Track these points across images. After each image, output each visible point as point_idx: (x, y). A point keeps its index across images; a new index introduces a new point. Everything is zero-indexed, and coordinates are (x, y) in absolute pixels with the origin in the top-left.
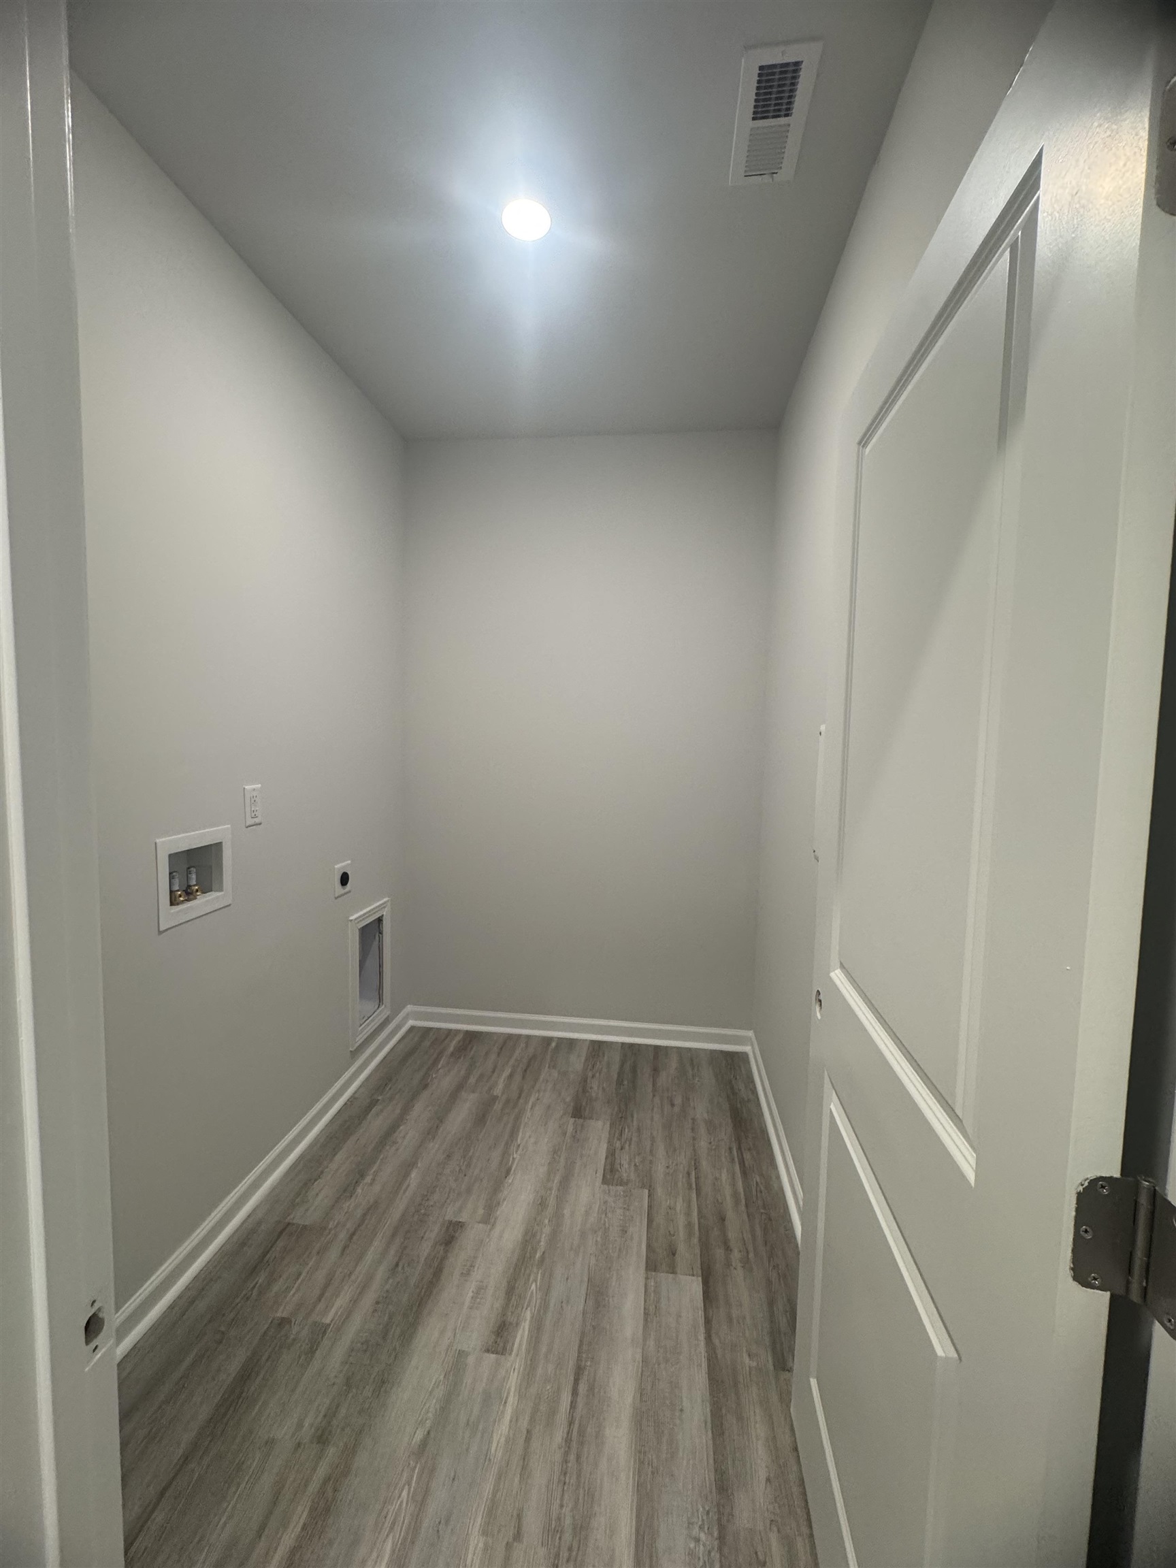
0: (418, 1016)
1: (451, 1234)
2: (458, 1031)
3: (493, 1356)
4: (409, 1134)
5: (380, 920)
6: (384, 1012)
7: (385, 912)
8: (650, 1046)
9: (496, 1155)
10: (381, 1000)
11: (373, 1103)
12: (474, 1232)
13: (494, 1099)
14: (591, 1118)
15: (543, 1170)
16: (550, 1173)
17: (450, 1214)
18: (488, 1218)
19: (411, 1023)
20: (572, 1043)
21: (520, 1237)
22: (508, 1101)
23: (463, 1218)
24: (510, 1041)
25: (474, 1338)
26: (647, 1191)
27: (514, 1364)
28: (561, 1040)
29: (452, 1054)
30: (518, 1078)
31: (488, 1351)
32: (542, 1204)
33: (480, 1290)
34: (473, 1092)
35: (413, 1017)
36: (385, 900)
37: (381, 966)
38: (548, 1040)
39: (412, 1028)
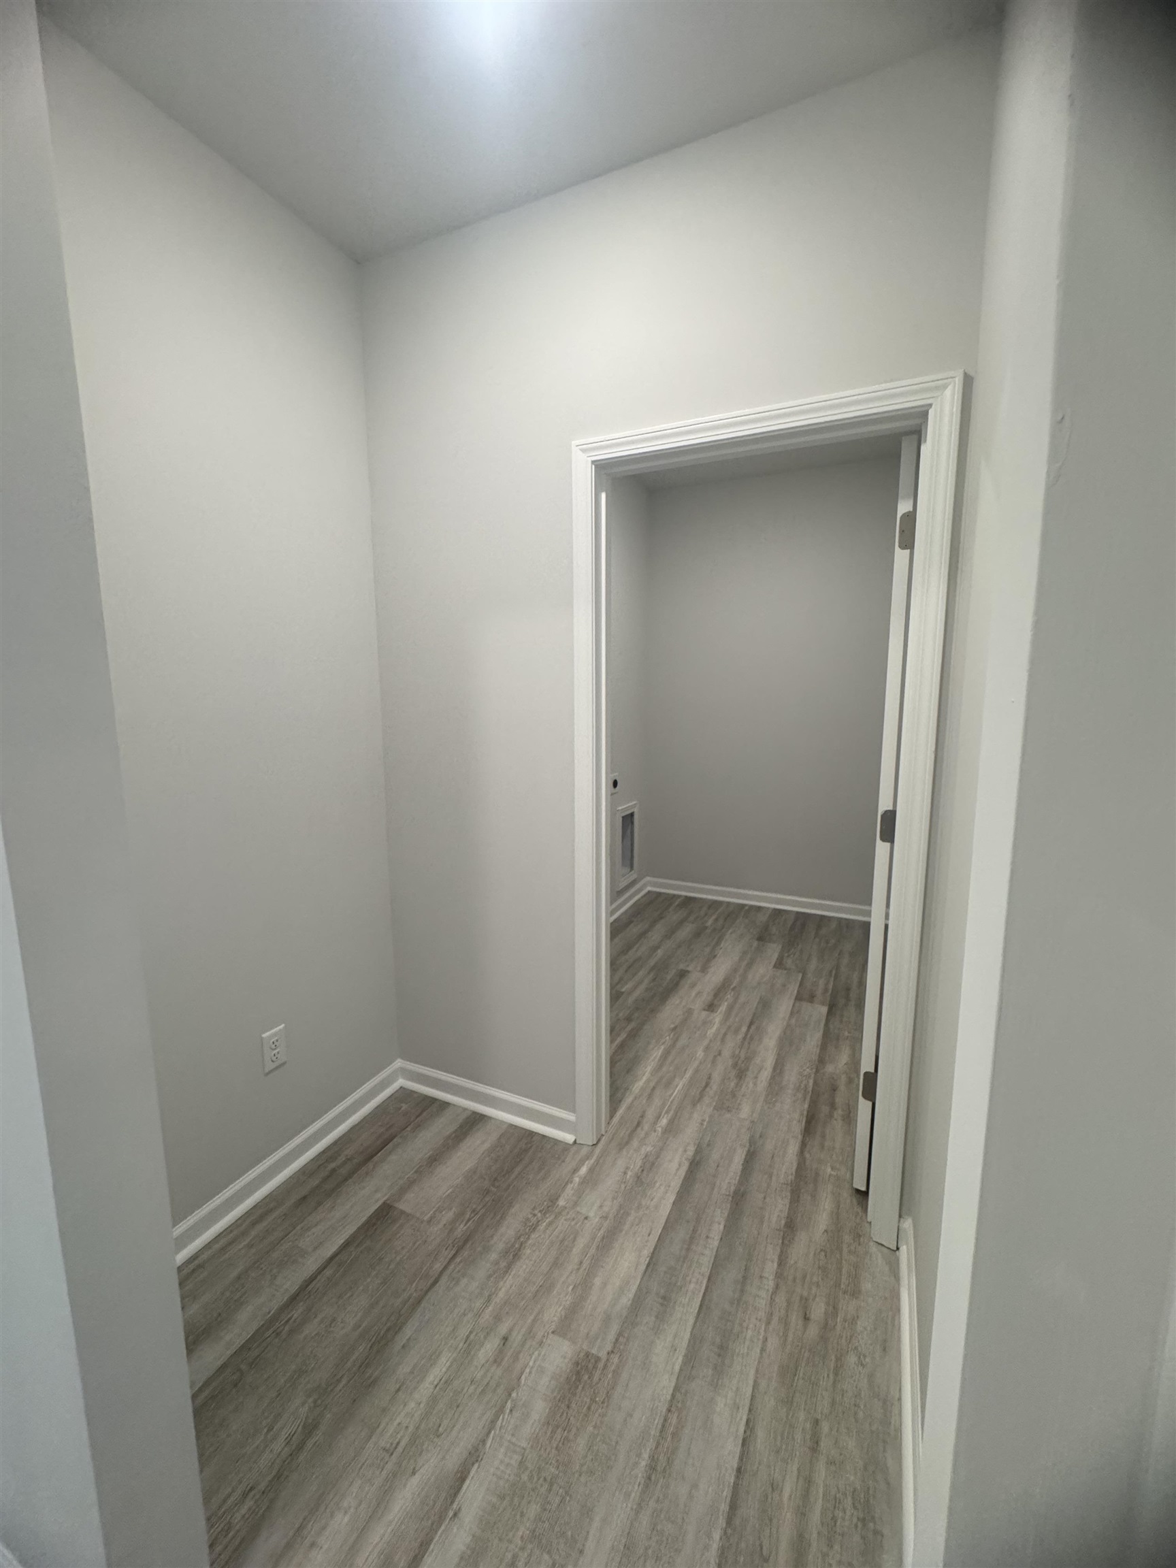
0: (655, 885)
1: (683, 974)
2: (679, 896)
3: (707, 1012)
4: (655, 936)
5: (632, 815)
6: (634, 876)
7: (636, 810)
8: (818, 915)
9: (708, 950)
10: (632, 867)
11: (631, 922)
12: (694, 975)
13: (706, 928)
14: (770, 942)
15: (736, 959)
16: (741, 959)
17: (682, 966)
18: (704, 969)
19: (649, 888)
20: (759, 908)
21: (721, 980)
22: (714, 930)
23: (690, 969)
24: (715, 905)
25: (698, 1005)
26: (800, 975)
27: (717, 1018)
28: (751, 907)
29: (678, 905)
30: (721, 922)
31: (704, 1010)
32: (735, 970)
33: (699, 993)
34: (693, 923)
35: (650, 885)
36: (635, 802)
37: (632, 845)
38: (743, 906)
39: (649, 892)
